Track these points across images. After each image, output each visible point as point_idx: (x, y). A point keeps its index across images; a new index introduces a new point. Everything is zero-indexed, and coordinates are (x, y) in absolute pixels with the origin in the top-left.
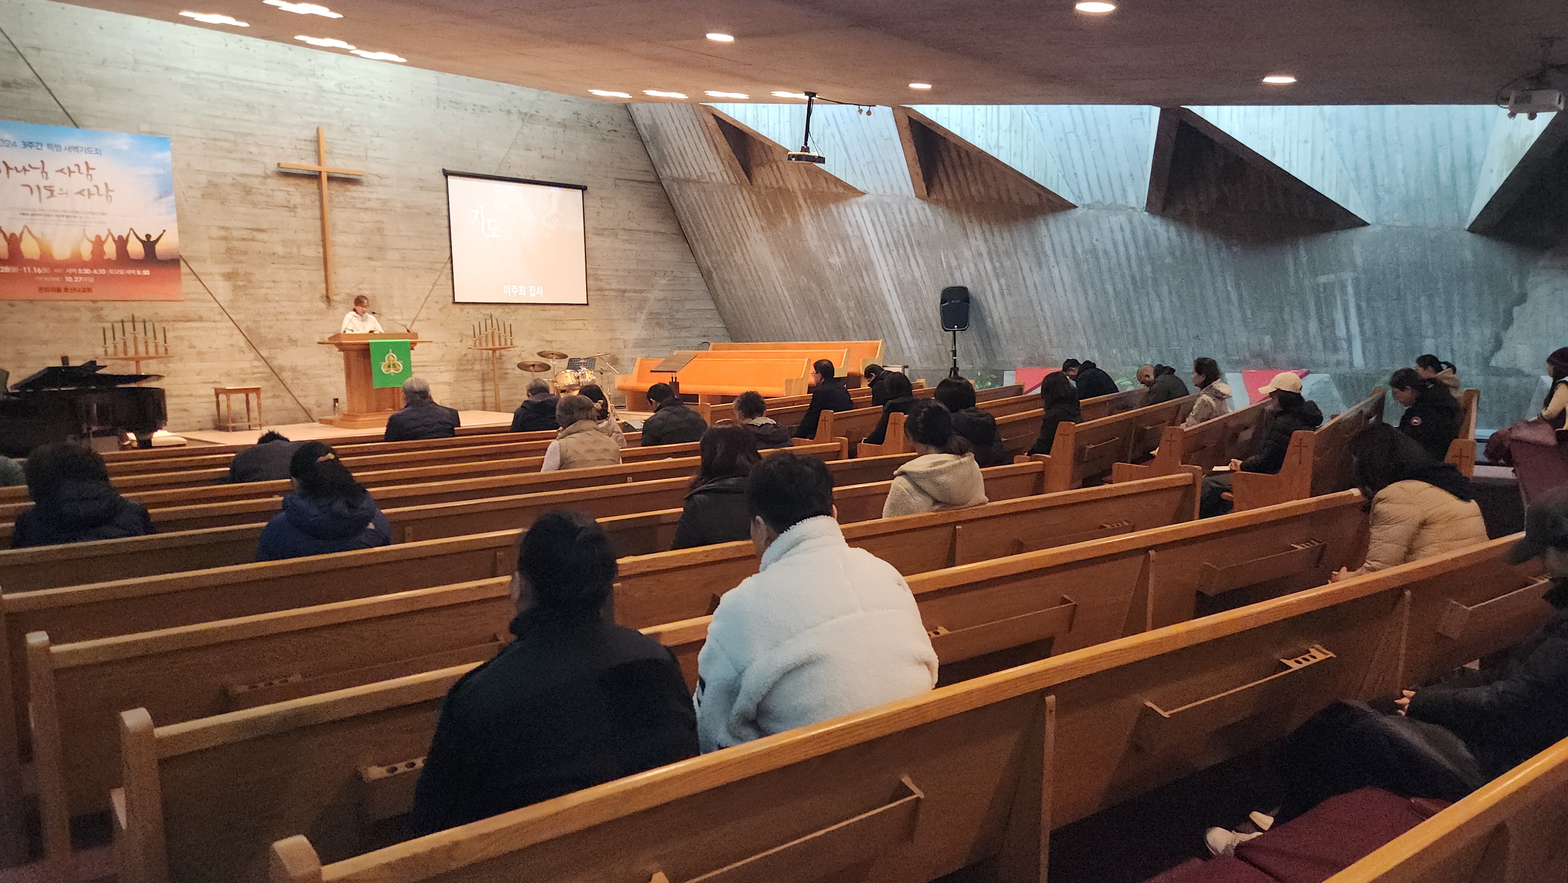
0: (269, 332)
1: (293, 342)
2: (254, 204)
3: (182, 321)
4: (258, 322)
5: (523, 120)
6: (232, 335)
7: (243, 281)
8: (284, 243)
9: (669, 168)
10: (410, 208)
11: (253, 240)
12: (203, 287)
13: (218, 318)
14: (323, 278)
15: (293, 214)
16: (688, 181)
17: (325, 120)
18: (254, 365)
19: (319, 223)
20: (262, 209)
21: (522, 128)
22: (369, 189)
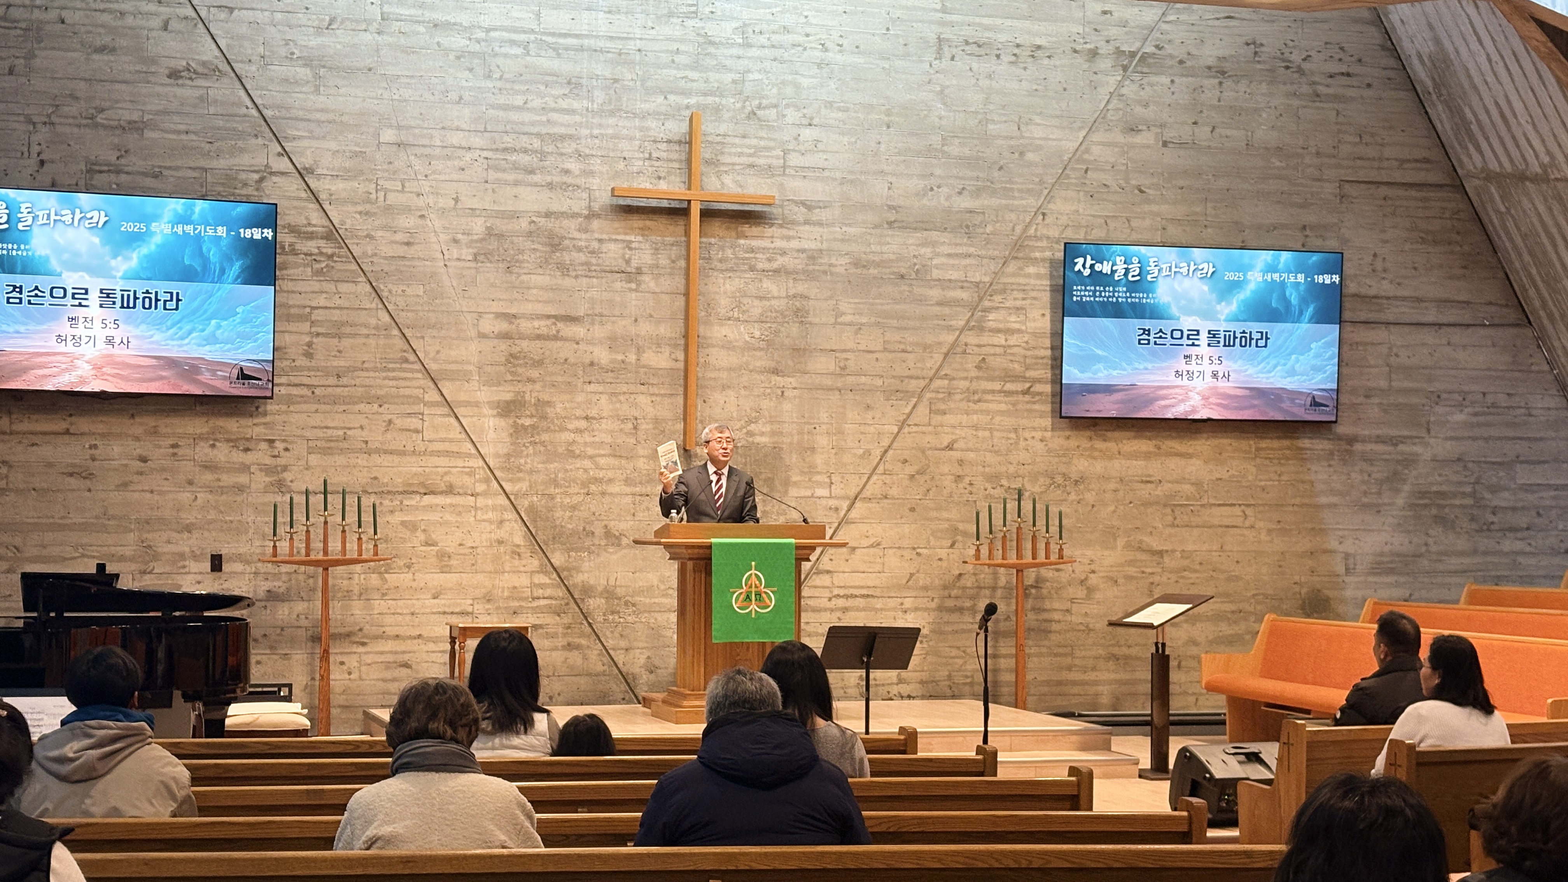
0: (571, 517)
1: (613, 538)
2: (564, 269)
3: (417, 492)
4: (552, 497)
5: (1125, 68)
6: (501, 522)
7: (532, 416)
8: (613, 342)
9: (1481, 152)
10: (864, 266)
11: (556, 338)
12: (459, 429)
13: (480, 488)
14: (680, 411)
15: (633, 286)
16: (1522, 177)
17: (710, 100)
18: (536, 581)
19: (681, 301)
20: (576, 277)
21: (1120, 84)
22: (785, 232)
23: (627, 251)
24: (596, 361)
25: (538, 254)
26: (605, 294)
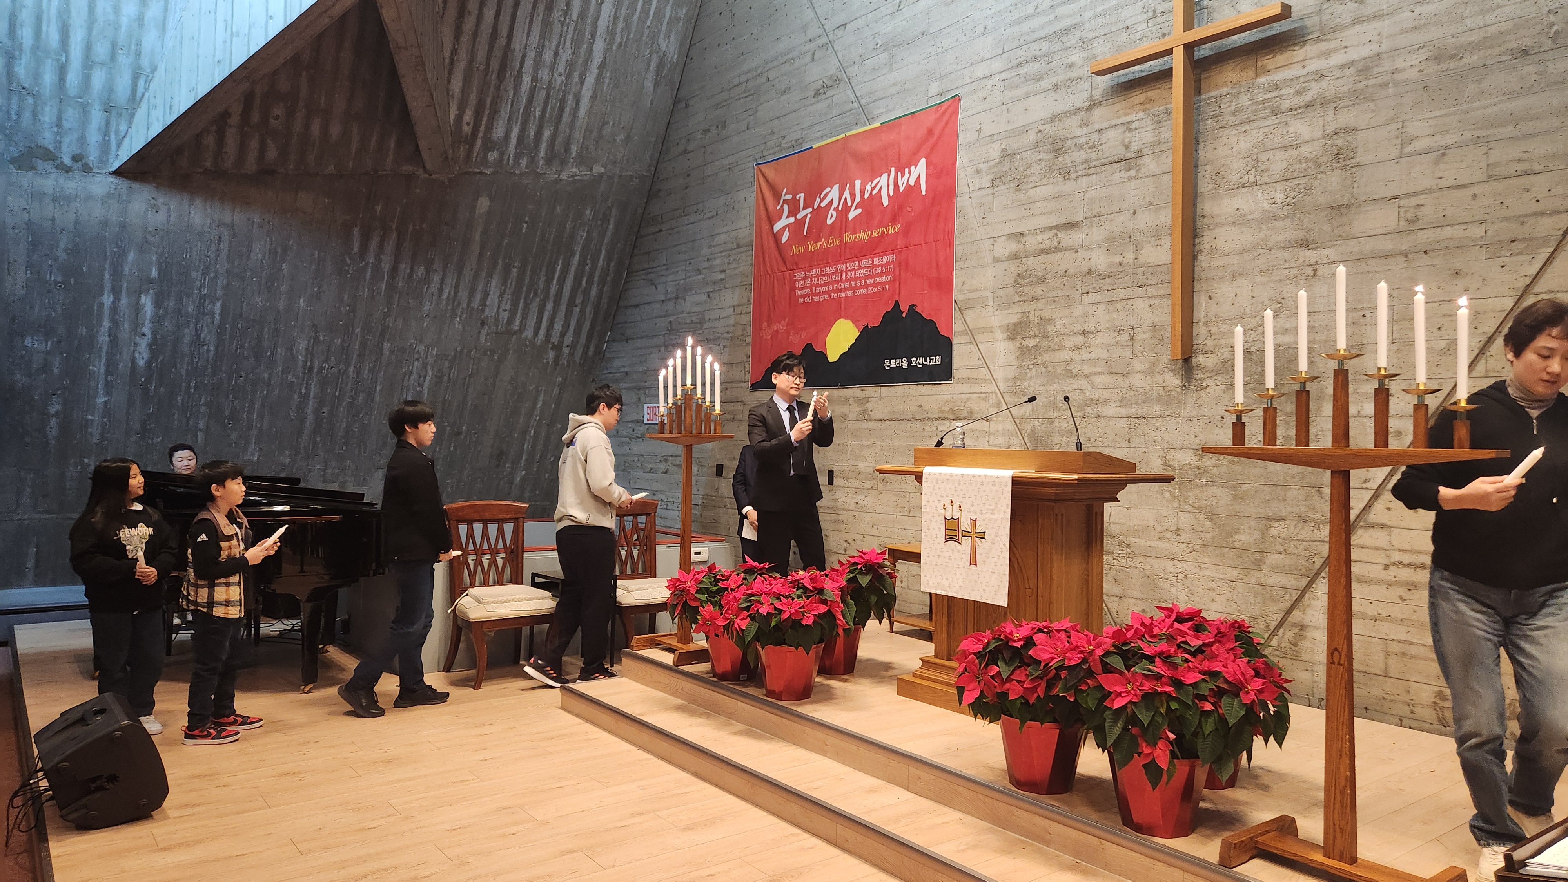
4: (1051, 421)
7: (1035, 336)
12: (978, 355)
13: (994, 413)
22: (1323, 46)
23: (1128, 134)
24: (1093, 269)
25: (1043, 163)
26: (1104, 189)
